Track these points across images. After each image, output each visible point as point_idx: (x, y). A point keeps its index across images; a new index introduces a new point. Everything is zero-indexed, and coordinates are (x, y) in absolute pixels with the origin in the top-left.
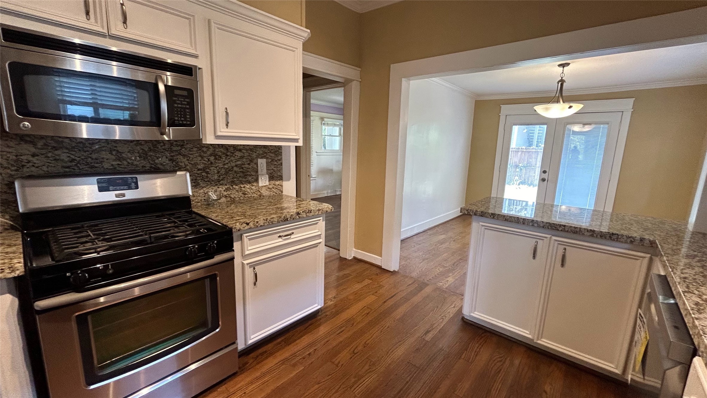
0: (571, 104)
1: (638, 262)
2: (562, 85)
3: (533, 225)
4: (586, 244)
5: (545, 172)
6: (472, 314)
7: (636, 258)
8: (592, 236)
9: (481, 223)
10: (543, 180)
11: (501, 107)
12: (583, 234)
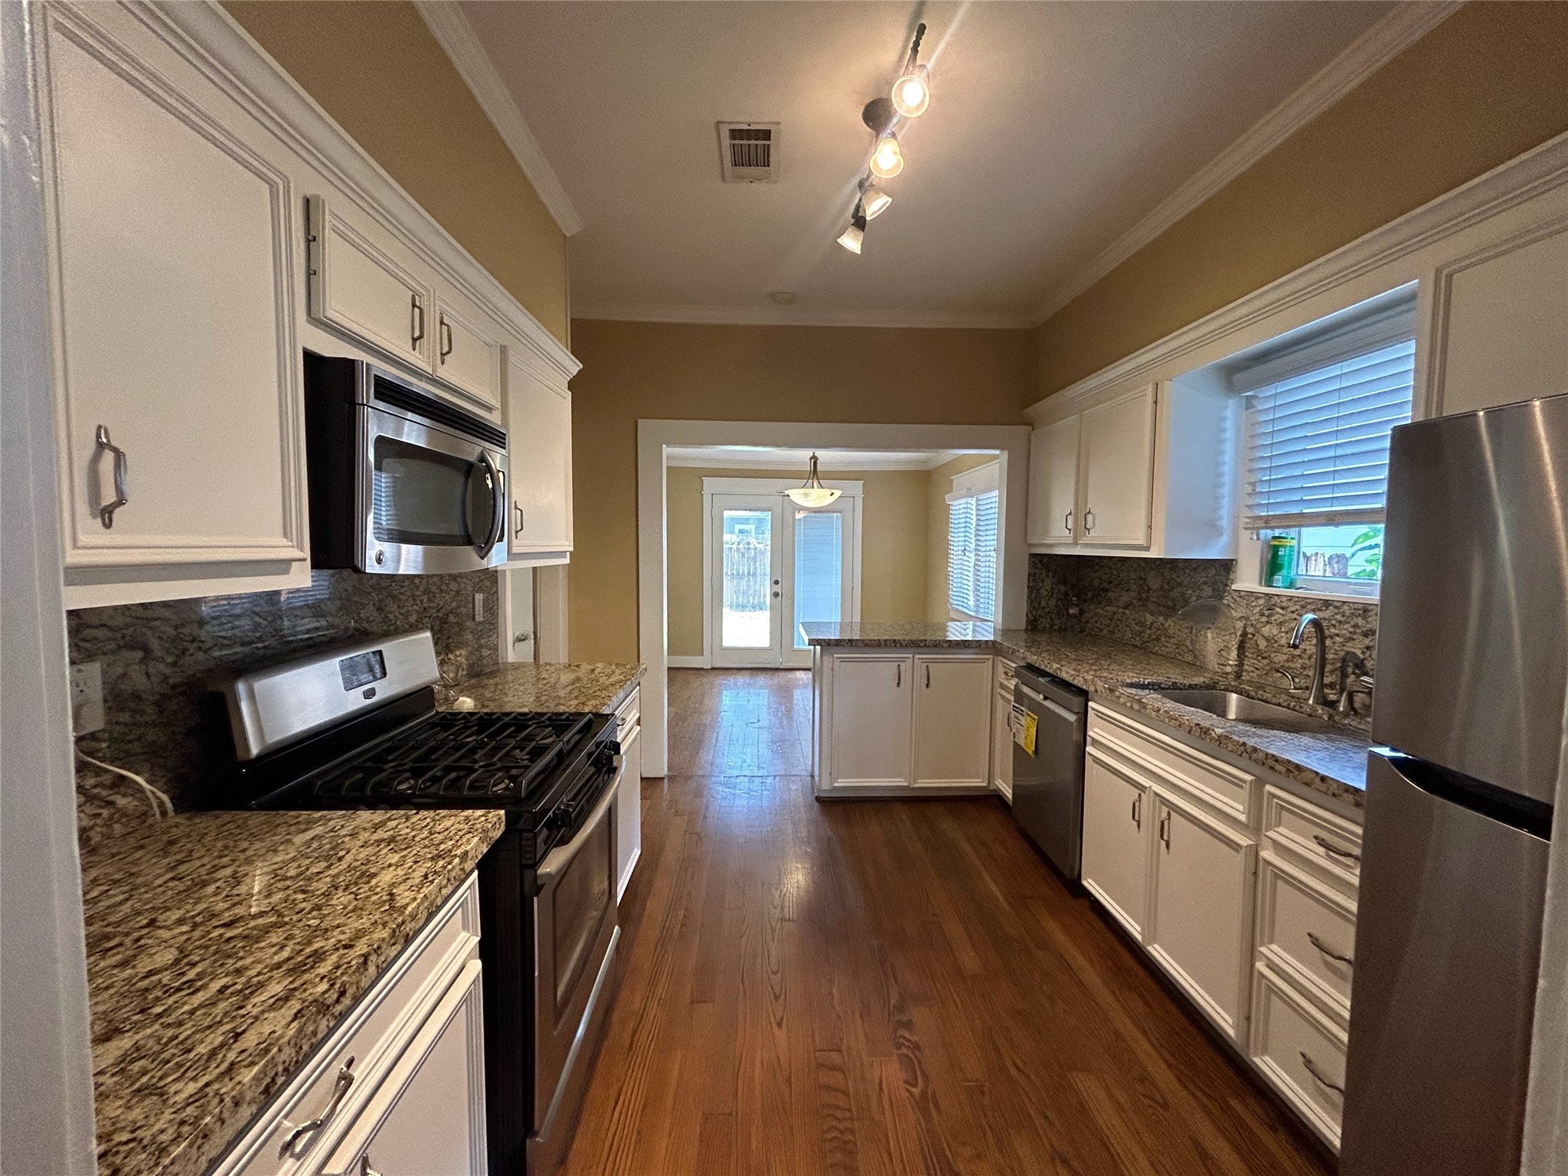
0: (833, 491)
1: (986, 664)
2: (815, 463)
3: (895, 646)
4: (941, 656)
5: (776, 582)
6: (836, 785)
7: (982, 661)
8: (949, 646)
9: (835, 656)
10: (776, 595)
11: (702, 481)
12: (943, 646)
